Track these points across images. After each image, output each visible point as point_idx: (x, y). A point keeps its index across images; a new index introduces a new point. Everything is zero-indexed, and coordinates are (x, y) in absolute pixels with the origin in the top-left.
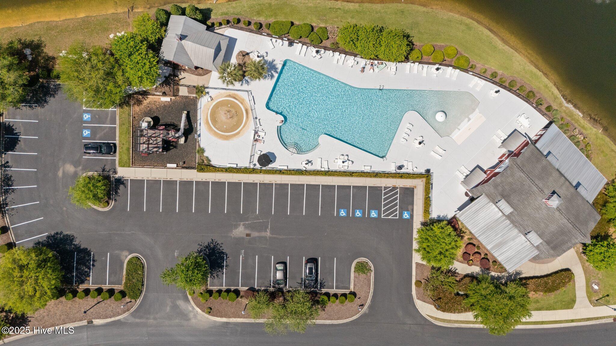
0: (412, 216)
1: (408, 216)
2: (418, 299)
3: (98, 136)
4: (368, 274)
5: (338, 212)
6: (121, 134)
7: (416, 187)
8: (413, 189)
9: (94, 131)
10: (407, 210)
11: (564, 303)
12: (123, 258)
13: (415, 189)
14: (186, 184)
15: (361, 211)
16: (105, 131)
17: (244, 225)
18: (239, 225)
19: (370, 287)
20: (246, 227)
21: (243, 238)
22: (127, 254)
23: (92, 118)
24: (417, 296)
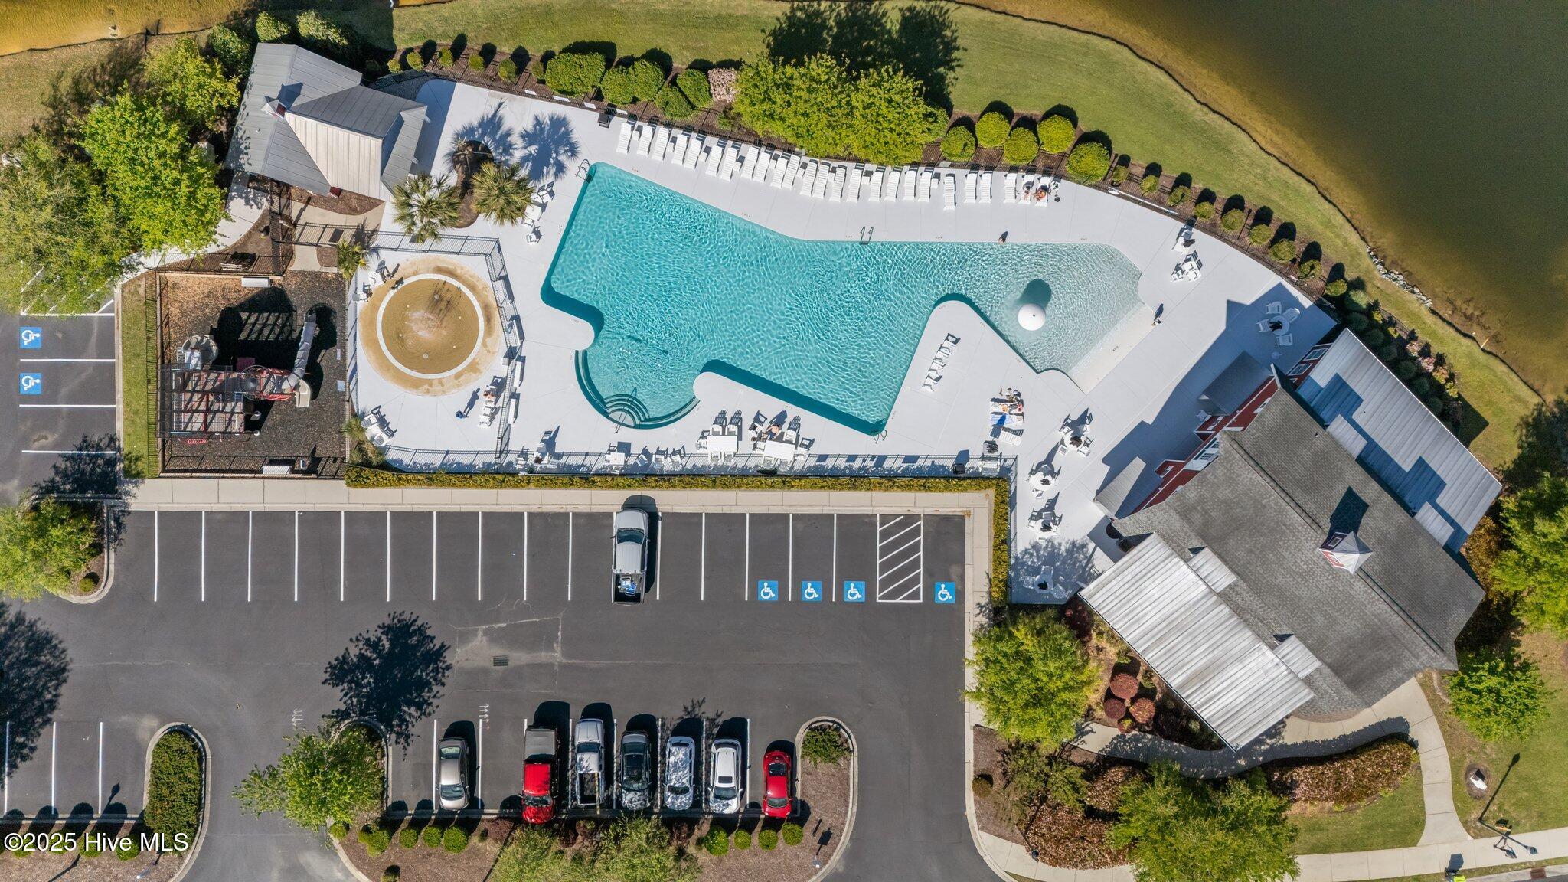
0: (960, 595)
1: (949, 597)
2: (983, 829)
3: (64, 391)
4: (842, 762)
5: (755, 590)
6: (127, 381)
7: (969, 514)
8: (963, 517)
9: (53, 378)
10: (947, 579)
11: (1391, 830)
12: (142, 734)
13: (967, 519)
14: (320, 522)
15: (819, 584)
16: (84, 376)
17: (486, 633)
18: (475, 633)
19: (846, 800)
20: (494, 637)
21: (485, 671)
22: (154, 723)
23: (44, 339)
24: (979, 821)
